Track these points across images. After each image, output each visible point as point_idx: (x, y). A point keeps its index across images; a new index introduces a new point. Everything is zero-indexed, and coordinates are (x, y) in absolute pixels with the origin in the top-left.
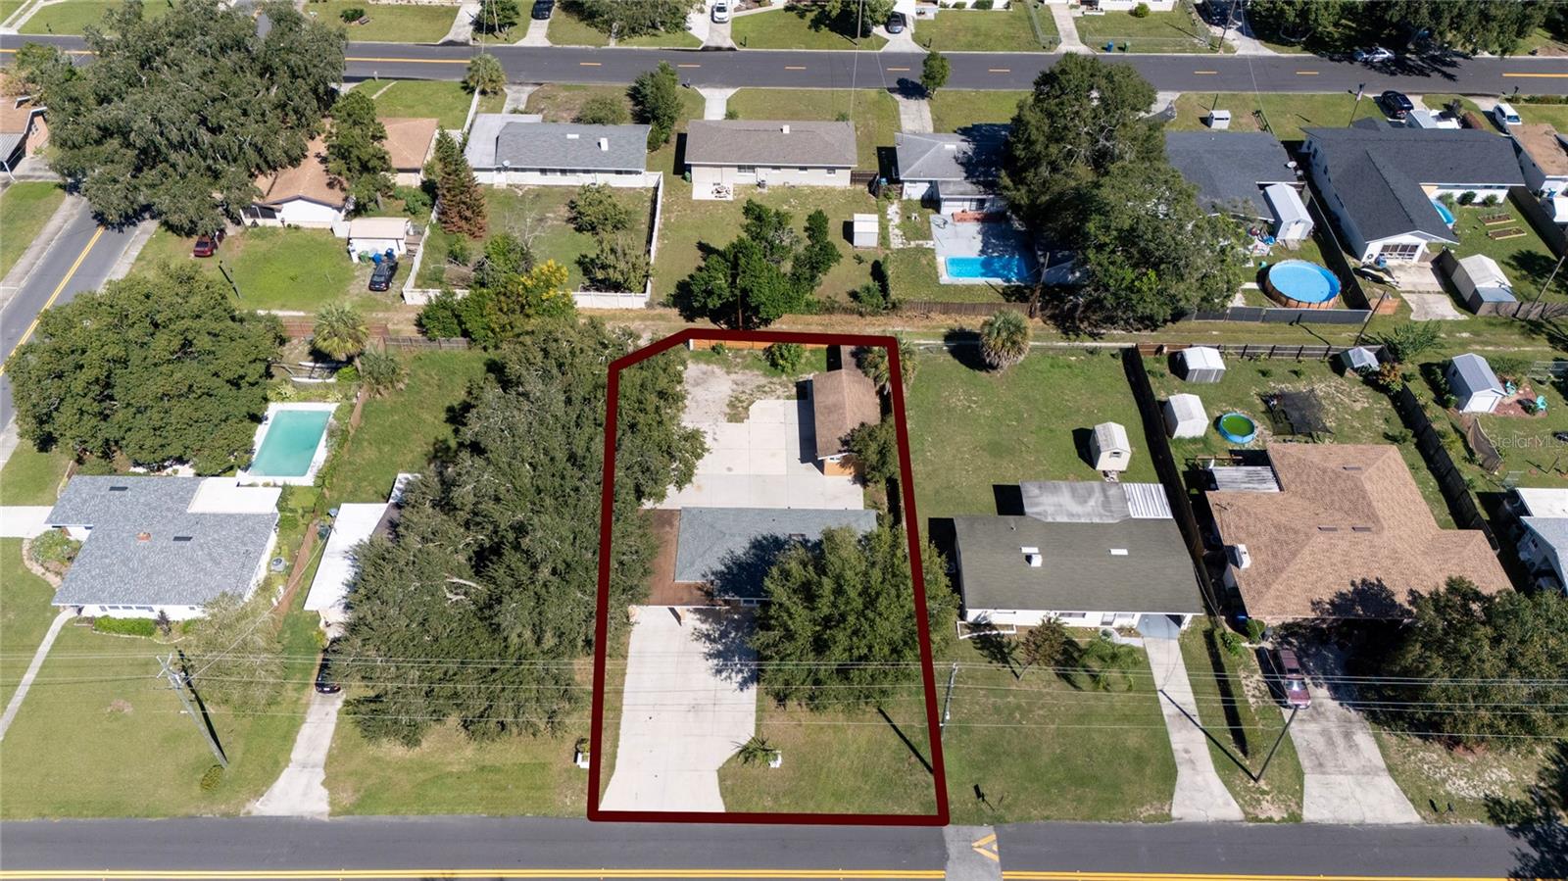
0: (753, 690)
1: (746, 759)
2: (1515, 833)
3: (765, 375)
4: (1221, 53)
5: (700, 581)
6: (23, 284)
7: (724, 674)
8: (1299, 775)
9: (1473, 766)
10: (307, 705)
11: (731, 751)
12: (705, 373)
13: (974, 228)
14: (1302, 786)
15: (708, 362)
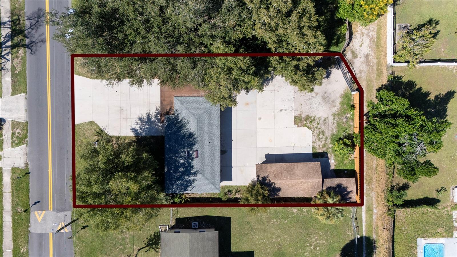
0: (132, 134)
1: (98, 132)
3: (332, 135)
5: (174, 109)
7: (139, 122)
11: (102, 126)
12: (333, 102)
15: (342, 103)
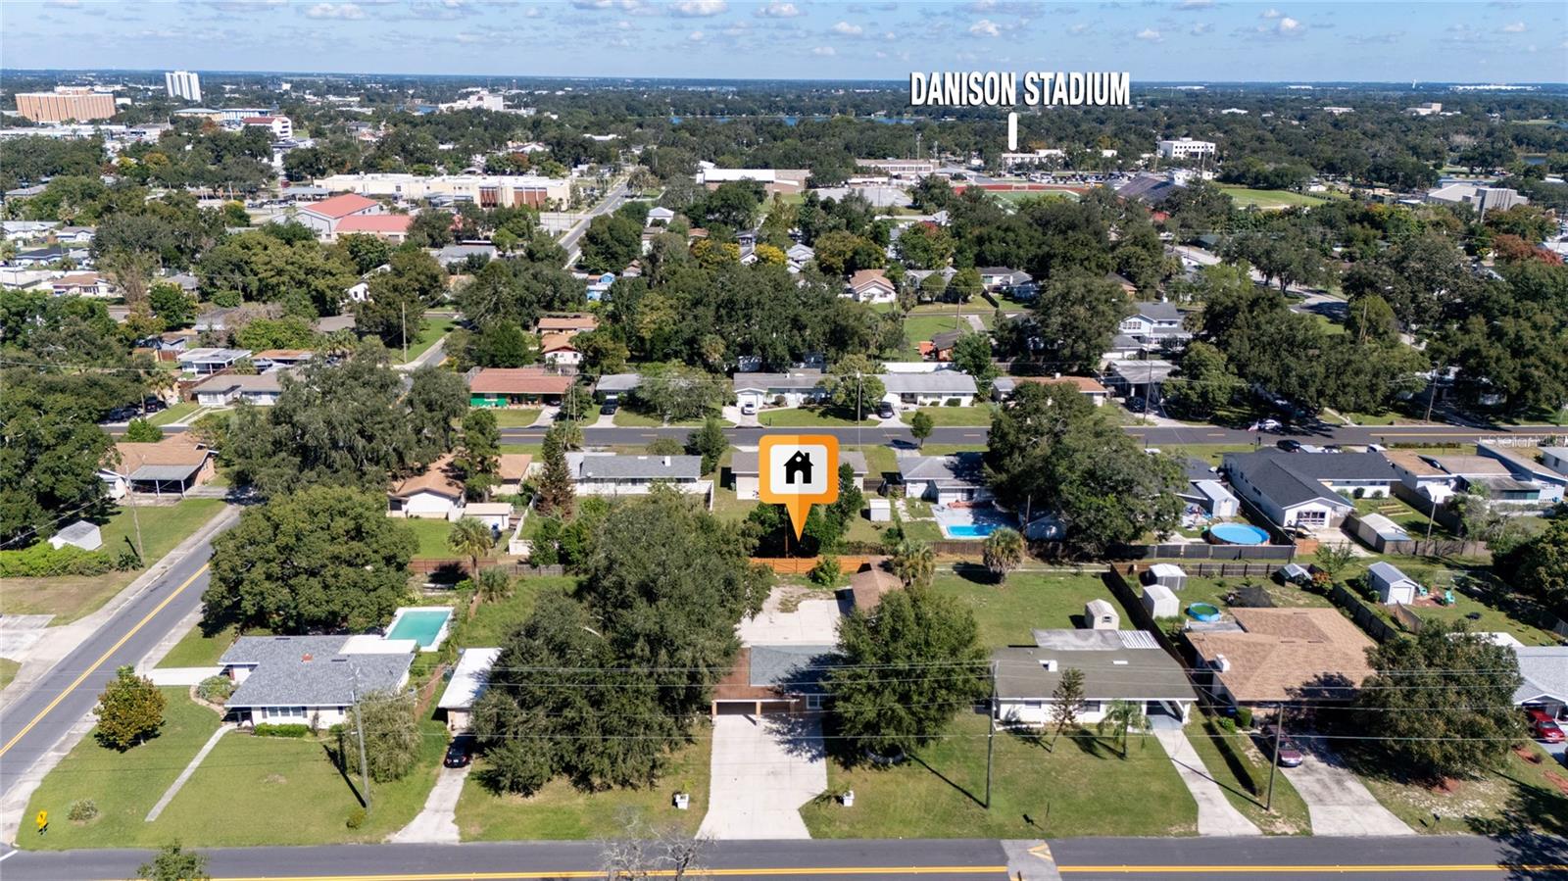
0: (822, 761)
1: (822, 802)
2: (1497, 839)
3: (809, 587)
4: (1145, 426)
5: (770, 685)
6: (192, 550)
7: (796, 753)
8: (1304, 806)
9: (1452, 799)
10: (438, 775)
11: (809, 798)
13: (967, 511)
14: (1308, 813)
